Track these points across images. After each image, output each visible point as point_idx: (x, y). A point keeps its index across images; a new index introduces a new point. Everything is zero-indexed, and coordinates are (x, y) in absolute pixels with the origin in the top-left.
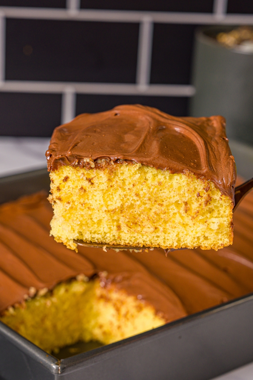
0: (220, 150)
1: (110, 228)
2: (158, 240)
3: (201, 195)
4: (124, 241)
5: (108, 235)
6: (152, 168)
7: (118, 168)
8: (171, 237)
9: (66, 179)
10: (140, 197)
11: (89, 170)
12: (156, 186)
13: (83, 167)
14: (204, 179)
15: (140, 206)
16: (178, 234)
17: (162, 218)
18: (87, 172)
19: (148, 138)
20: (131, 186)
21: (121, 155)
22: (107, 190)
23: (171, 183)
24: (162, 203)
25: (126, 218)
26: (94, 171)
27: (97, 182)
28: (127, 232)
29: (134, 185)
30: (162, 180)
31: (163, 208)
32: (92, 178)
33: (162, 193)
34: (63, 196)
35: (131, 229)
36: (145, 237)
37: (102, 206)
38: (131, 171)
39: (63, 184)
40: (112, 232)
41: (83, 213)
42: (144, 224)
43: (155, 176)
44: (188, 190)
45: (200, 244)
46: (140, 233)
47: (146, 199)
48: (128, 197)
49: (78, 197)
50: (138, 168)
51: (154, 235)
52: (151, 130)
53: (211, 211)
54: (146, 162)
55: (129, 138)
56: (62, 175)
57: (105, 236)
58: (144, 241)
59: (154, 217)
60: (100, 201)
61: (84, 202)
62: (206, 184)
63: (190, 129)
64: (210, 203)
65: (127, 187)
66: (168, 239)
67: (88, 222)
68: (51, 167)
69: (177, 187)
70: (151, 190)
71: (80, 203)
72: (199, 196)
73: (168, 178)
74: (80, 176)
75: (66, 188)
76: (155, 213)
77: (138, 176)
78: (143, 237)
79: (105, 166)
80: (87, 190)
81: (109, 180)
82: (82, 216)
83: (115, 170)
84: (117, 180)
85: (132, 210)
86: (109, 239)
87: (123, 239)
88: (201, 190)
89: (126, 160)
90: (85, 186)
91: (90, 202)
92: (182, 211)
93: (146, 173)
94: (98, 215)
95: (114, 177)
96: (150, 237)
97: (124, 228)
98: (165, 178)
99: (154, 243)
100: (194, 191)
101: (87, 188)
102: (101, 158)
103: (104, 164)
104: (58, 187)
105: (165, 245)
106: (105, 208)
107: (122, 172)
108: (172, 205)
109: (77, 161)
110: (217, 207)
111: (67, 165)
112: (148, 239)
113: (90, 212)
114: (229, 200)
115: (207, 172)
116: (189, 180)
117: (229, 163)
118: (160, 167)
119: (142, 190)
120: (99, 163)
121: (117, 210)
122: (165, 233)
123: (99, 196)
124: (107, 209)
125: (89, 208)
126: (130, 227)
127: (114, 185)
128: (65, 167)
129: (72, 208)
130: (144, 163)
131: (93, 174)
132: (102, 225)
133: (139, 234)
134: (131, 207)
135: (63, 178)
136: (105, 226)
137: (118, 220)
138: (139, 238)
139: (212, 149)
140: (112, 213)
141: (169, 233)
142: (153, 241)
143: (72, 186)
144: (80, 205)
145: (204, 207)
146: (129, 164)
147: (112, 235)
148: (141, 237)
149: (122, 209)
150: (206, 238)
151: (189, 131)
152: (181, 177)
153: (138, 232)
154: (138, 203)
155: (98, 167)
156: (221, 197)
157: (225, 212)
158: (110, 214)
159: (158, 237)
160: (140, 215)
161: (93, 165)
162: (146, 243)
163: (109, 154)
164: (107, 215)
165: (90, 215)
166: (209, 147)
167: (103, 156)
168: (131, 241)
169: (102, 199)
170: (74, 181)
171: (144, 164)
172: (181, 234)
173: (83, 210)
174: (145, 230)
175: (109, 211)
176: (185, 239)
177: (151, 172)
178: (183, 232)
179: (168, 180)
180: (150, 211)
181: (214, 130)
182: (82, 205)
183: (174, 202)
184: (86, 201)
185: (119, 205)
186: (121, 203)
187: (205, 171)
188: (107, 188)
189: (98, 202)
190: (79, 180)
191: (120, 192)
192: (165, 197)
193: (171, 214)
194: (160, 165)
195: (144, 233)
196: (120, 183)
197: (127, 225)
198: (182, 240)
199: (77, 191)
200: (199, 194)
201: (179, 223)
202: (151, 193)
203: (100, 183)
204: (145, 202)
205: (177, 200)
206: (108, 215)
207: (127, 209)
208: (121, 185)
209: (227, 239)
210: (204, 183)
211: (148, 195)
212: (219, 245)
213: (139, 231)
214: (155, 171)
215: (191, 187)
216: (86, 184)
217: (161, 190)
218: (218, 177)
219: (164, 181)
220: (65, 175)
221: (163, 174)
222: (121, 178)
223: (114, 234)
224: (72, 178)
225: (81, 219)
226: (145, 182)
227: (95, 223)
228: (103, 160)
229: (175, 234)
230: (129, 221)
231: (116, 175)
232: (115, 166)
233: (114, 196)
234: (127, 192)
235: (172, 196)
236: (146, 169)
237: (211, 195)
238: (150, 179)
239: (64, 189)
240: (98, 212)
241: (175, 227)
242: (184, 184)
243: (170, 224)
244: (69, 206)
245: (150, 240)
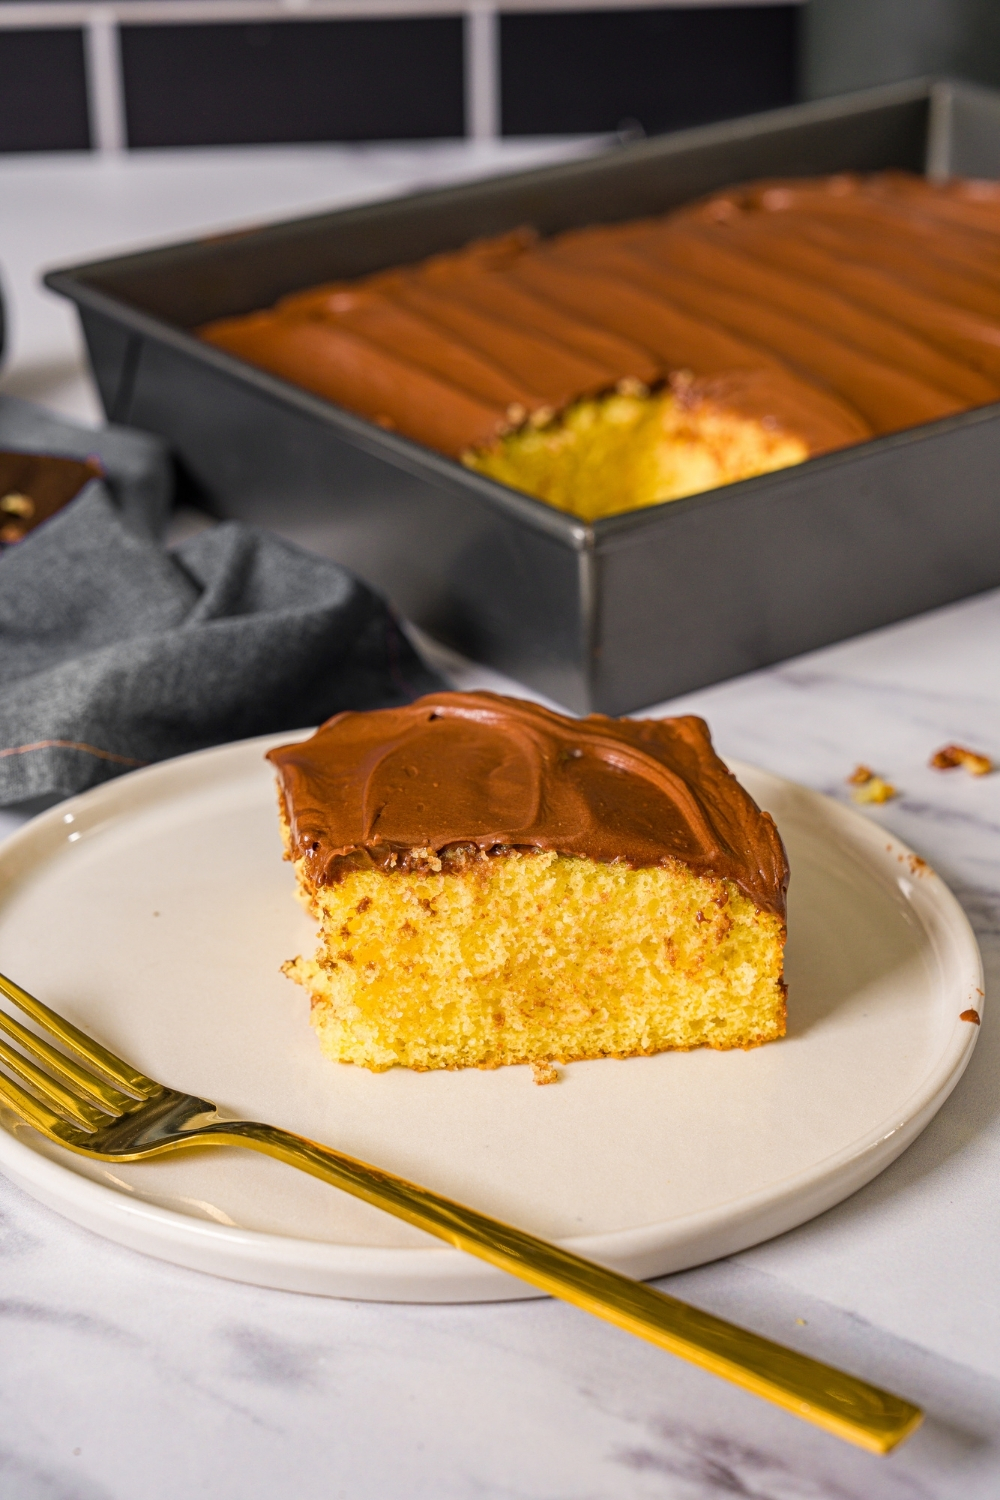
0: (731, 801)
1: (477, 1023)
2: (598, 1039)
3: (706, 916)
4: (512, 1054)
5: (472, 1042)
6: (584, 860)
7: (500, 867)
8: (632, 1027)
9: (365, 905)
10: (554, 938)
11: (427, 877)
12: (595, 903)
13: (411, 870)
14: (713, 876)
15: (553, 960)
16: (651, 1018)
17: (608, 985)
18: (418, 883)
19: (548, 785)
20: (534, 910)
21: (504, 834)
22: (471, 927)
23: (631, 893)
24: (609, 947)
25: (519, 992)
26: (438, 881)
27: (446, 907)
28: (521, 1028)
29: (540, 909)
30: (608, 889)
31: (612, 961)
32: (434, 899)
33: (608, 921)
34: (356, 950)
35: (531, 1021)
36: (566, 1038)
37: (458, 967)
38: (532, 872)
39: (358, 917)
40: (481, 1034)
41: (408, 990)
42: (562, 1005)
43: (590, 879)
44: (676, 908)
45: (704, 1038)
46: (552, 1028)
47: (568, 940)
48: (525, 939)
49: (394, 949)
50: (549, 864)
51: (588, 1029)
52: (548, 764)
53: (730, 955)
54: (569, 846)
55: (500, 787)
56: (354, 895)
57: (463, 1048)
58: (564, 1049)
59: (589, 984)
60: (452, 955)
61: (410, 961)
62: (719, 888)
63: (640, 755)
64: (728, 936)
65: (521, 916)
66: (624, 1034)
67: (420, 1011)
68: (324, 876)
69: (646, 903)
70: (583, 915)
71: (401, 964)
72: (703, 919)
73: (622, 881)
74: (402, 895)
75: (365, 927)
76: (592, 974)
77: (550, 884)
78: (560, 1039)
79: (466, 866)
80: (420, 928)
81: (479, 901)
82: (405, 996)
83: (493, 874)
84: (497, 898)
85: (534, 971)
86: (475, 1053)
87: (510, 1050)
88: (705, 905)
89: (517, 847)
90: (415, 919)
91: (428, 959)
92: (660, 961)
93: (568, 874)
94: (447, 992)
95: (490, 893)
96: (579, 1035)
97: (515, 1021)
98: (616, 882)
99: (590, 1049)
100: (689, 909)
101: (421, 926)
102: (453, 846)
103: (463, 861)
104: (344, 929)
105: (620, 1050)
106: (465, 973)
107: (510, 877)
108: (633, 948)
109: (394, 857)
110: (745, 944)
111: (366, 868)
112: (574, 1043)
113: (426, 987)
114: (775, 922)
115: (718, 858)
116: (677, 882)
117: (766, 832)
118: (603, 857)
119: (560, 918)
120: (451, 860)
121: (497, 975)
122: (617, 1020)
123: (450, 944)
124: (470, 975)
125: (423, 976)
126: (527, 1016)
127: (491, 914)
128: (358, 874)
129: (379, 979)
130: (564, 851)
131: (436, 887)
132: (456, 1019)
133: (551, 1031)
134: (533, 961)
135: (357, 904)
136: (465, 1018)
137: (497, 1001)
138: (550, 1041)
139: (708, 799)
140: (485, 982)
141: (627, 1019)
142: (586, 1046)
143: (379, 922)
144: (402, 970)
145: (715, 947)
146: (524, 855)
147: (482, 1042)
148: (557, 1039)
149: (507, 972)
150: (719, 1022)
151: (637, 759)
152: (655, 878)
153: (551, 1026)
154: (551, 952)
155: (449, 869)
156: (757, 918)
157: (763, 954)
158: (477, 987)
159: (598, 1031)
160: (552, 983)
161: (437, 865)
162: (571, 1053)
163: (471, 835)
164: (470, 989)
165: (426, 993)
166: (699, 794)
167: (458, 839)
168: (531, 1051)
169: (458, 952)
170: (385, 910)
171: (566, 852)
172: (657, 1018)
173: (408, 981)
174: (565, 1018)
175: (475, 979)
176: (668, 1029)
177: (581, 869)
178: (662, 1013)
179: (623, 888)
180: (577, 970)
181: (691, 750)
182: (406, 968)
183: (640, 941)
184: (417, 958)
185: (501, 960)
186: (508, 955)
187: (712, 854)
188: (471, 921)
189: (448, 958)
190: (397, 908)
191: (504, 928)
192: (616, 931)
193: (632, 972)
194: (602, 851)
195: (563, 1026)
196: (505, 905)
197: (522, 1010)
198: (660, 1032)
199: (394, 934)
200: (702, 915)
201: (652, 993)
202: (582, 924)
203: (453, 910)
204: (565, 948)
205: (646, 935)
206: (474, 988)
207: (519, 971)
208: (509, 911)
209: (772, 1021)
210: (714, 887)
211: (575, 930)
212: (750, 1037)
213: (550, 1023)
214: (588, 866)
215: (682, 899)
216: (416, 914)
217: (606, 914)
218: (747, 867)
219: (615, 890)
220: (360, 895)
221: (609, 874)
222: (508, 893)
223: (487, 1037)
224: (381, 901)
225: (404, 1005)
226: (567, 897)
227: (437, 1015)
228: (459, 851)
229: (643, 1020)
230: (526, 1001)
231: (493, 887)
232: (492, 863)
233: (488, 940)
234: (520, 928)
235: (635, 927)
236: (568, 865)
237: (732, 916)
238: (579, 888)
239: (360, 931)
240: (446, 984)
241: (643, 1003)
242: (664, 893)
243: (630, 996)
244: (373, 975)
245: (580, 1044)
